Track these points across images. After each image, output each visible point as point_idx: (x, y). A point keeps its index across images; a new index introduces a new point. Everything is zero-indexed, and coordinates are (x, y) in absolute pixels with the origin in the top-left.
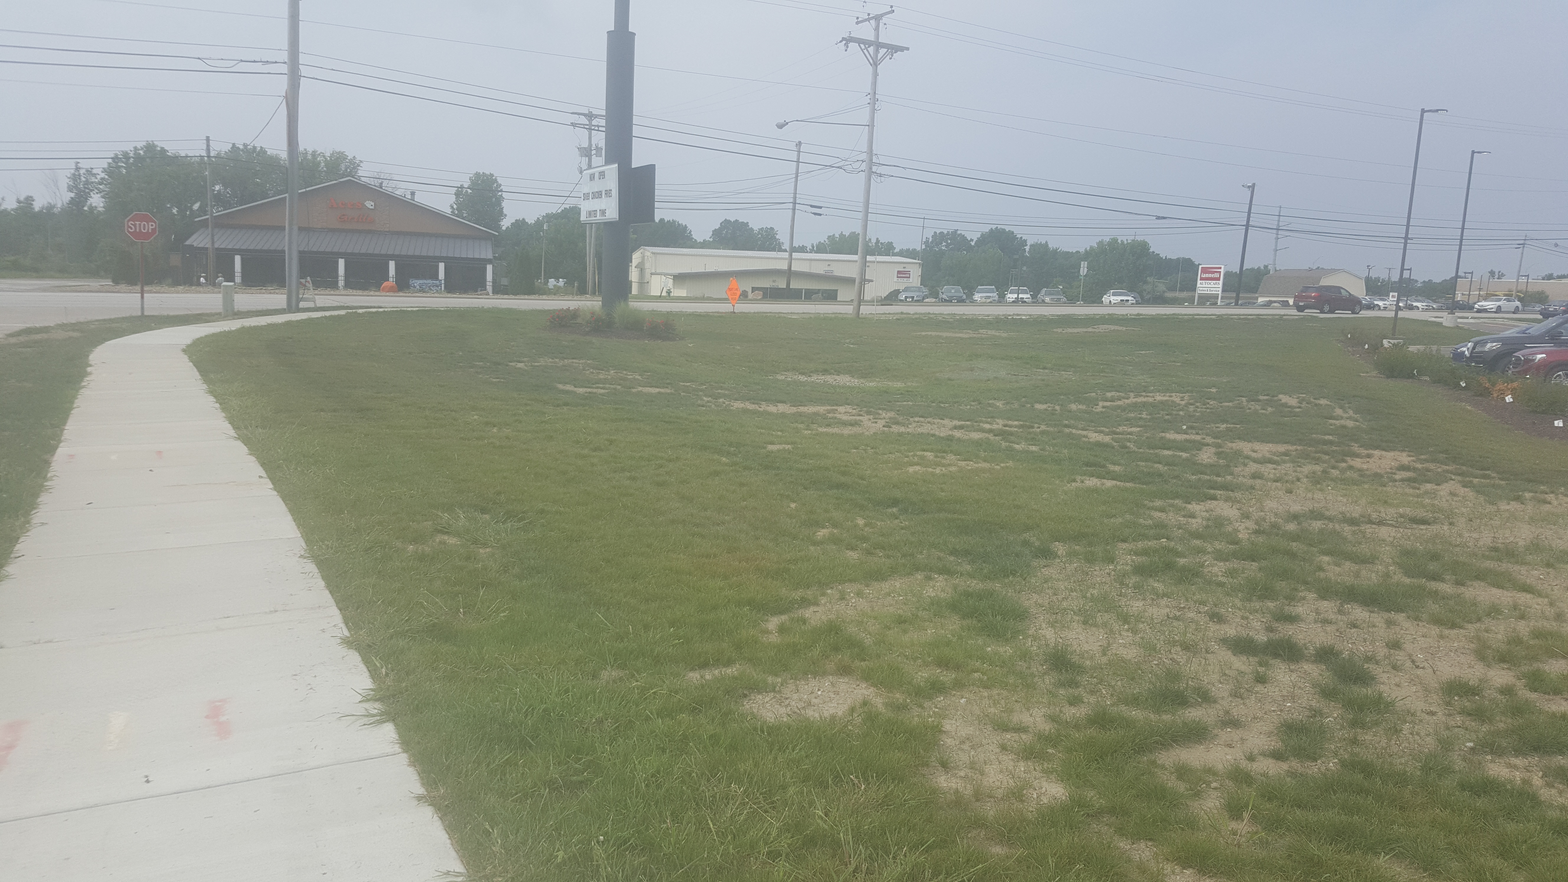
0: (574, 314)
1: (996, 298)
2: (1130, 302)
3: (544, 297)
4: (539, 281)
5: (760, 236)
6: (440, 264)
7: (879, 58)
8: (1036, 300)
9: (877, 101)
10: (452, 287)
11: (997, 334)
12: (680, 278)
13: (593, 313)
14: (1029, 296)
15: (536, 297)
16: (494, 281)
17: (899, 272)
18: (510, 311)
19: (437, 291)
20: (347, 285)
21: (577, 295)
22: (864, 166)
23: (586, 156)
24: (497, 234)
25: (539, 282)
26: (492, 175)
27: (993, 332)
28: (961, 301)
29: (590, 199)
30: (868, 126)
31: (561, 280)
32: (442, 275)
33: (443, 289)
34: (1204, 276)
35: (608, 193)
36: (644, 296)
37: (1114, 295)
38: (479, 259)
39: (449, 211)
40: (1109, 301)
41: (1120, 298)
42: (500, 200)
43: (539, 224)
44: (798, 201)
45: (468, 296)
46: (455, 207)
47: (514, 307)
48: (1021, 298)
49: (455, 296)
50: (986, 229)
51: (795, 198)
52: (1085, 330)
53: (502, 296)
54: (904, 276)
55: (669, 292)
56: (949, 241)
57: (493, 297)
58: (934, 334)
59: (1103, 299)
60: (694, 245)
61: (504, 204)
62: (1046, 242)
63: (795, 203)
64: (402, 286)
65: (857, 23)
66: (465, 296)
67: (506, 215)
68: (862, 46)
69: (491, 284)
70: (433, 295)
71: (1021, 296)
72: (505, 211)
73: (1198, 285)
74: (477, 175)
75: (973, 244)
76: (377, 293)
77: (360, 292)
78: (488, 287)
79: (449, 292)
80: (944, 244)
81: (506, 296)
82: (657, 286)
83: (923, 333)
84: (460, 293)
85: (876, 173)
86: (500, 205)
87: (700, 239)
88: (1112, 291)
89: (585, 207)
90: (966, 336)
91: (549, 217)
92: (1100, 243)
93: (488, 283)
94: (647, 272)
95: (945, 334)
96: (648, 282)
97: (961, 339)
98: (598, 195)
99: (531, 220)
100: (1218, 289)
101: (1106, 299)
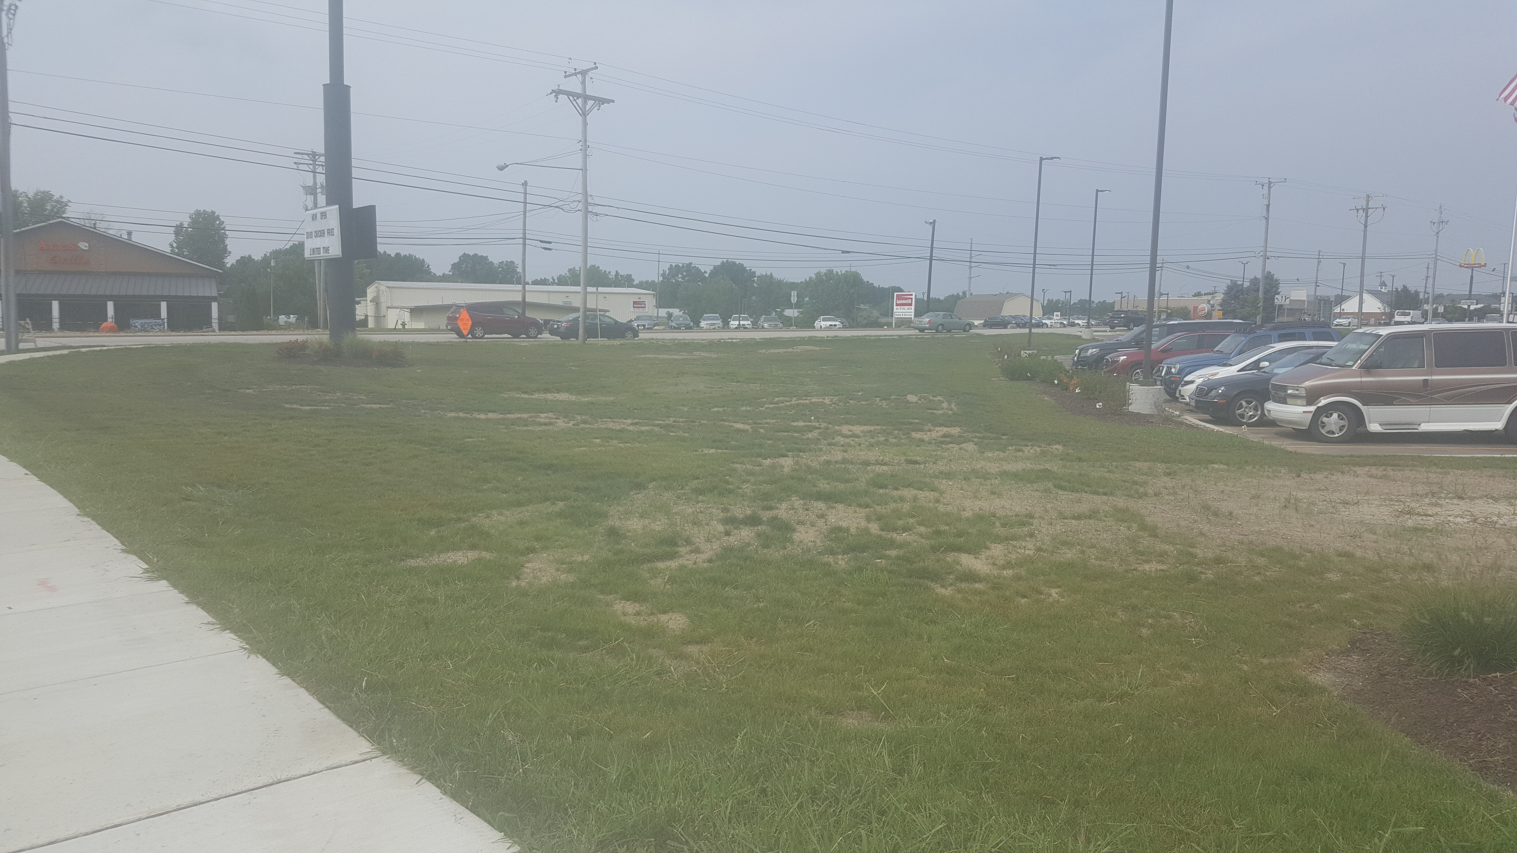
0: (303, 346)
1: (721, 325)
2: (837, 326)
3: (273, 332)
4: (269, 318)
5: (500, 269)
6: (162, 303)
7: (587, 110)
8: (756, 326)
9: (589, 147)
10: (174, 325)
11: (709, 355)
12: (416, 311)
13: (321, 344)
14: (749, 322)
15: (265, 332)
16: (220, 318)
17: (635, 303)
18: (238, 345)
19: (160, 330)
20: (63, 327)
21: (308, 329)
22: (580, 206)
23: (312, 194)
24: (221, 271)
25: (267, 319)
26: (213, 213)
27: (706, 354)
28: (688, 328)
29: (314, 237)
30: (582, 170)
31: (291, 316)
32: (164, 314)
33: (166, 328)
34: (899, 302)
35: (330, 232)
36: (380, 329)
37: (824, 320)
38: (204, 297)
39: (168, 249)
40: (819, 326)
41: (828, 323)
42: (222, 239)
43: (266, 260)
44: (527, 237)
45: (193, 334)
46: (175, 245)
47: (242, 342)
48: (743, 325)
49: (179, 334)
50: (718, 262)
51: (524, 234)
52: (785, 350)
53: (229, 333)
54: (639, 306)
55: (404, 324)
56: (685, 274)
57: (220, 333)
58: (651, 356)
59: (815, 325)
60: (433, 278)
61: (227, 242)
62: (771, 274)
63: (524, 239)
64: (122, 325)
65: (565, 77)
66: (191, 334)
67: (230, 253)
68: (571, 97)
69: (217, 321)
70: (156, 334)
71: (742, 323)
72: (229, 248)
73: (895, 310)
74: (198, 213)
75: (707, 275)
76: (96, 334)
77: (78, 334)
78: (213, 324)
79: (172, 331)
80: (680, 276)
81: (233, 333)
82: (392, 319)
83: (642, 356)
84: (185, 331)
85: (592, 212)
86: (223, 242)
87: (439, 273)
88: (822, 317)
89: (310, 245)
90: (681, 357)
91: (276, 254)
92: (818, 274)
93: (213, 321)
94: (383, 306)
95: (661, 357)
96: (384, 316)
97: (675, 360)
98: (320, 234)
99: (257, 256)
100: (911, 313)
101: (817, 324)
